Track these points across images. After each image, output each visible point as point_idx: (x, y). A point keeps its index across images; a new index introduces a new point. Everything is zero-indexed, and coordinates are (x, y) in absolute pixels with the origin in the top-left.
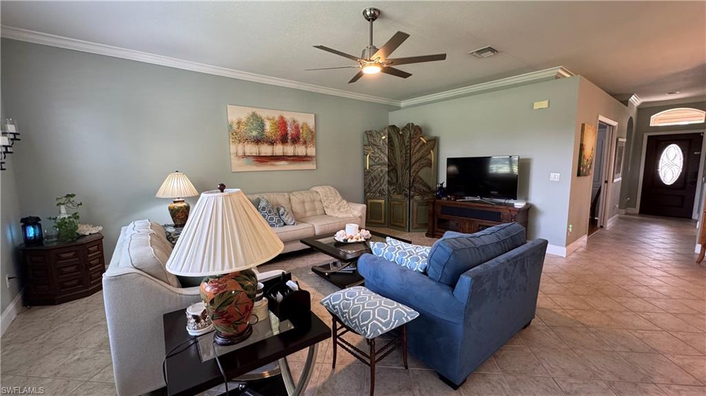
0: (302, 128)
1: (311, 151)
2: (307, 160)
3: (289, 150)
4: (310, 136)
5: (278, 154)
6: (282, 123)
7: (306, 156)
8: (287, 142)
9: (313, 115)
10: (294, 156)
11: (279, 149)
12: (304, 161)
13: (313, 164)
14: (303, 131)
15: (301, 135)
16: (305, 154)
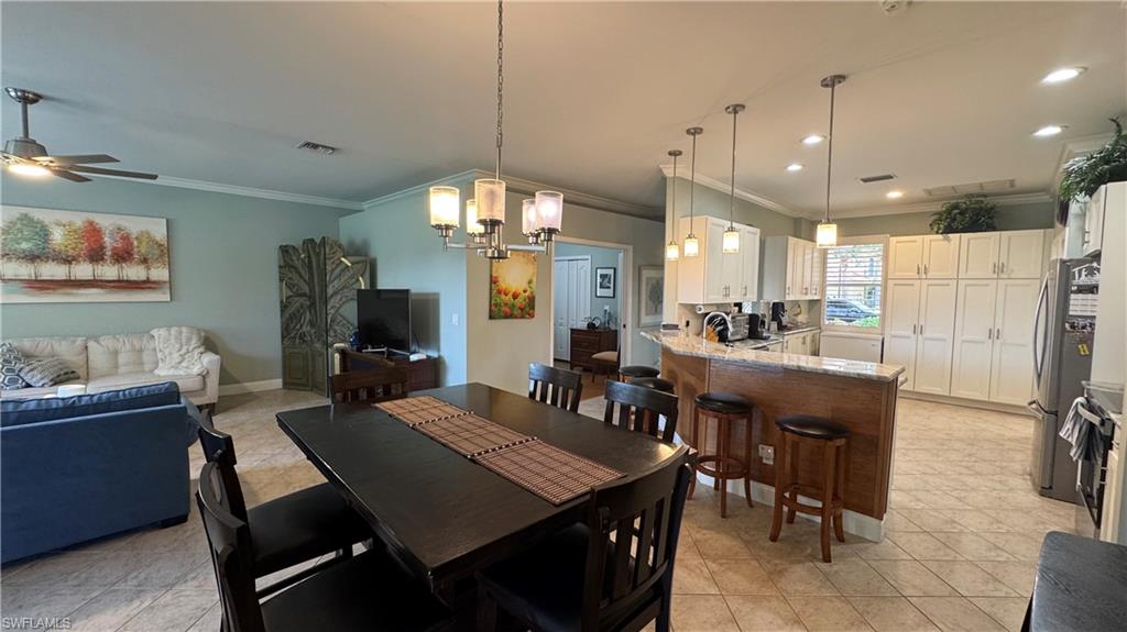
0: (137, 238)
1: (159, 273)
2: (150, 288)
3: (109, 271)
4: (157, 252)
5: (78, 278)
6: (93, 232)
7: (148, 281)
8: (103, 259)
9: (165, 221)
10: (119, 281)
11: (83, 271)
12: (142, 288)
13: (164, 293)
14: (140, 243)
15: (136, 250)
16: (145, 278)
